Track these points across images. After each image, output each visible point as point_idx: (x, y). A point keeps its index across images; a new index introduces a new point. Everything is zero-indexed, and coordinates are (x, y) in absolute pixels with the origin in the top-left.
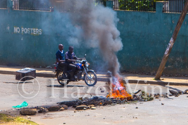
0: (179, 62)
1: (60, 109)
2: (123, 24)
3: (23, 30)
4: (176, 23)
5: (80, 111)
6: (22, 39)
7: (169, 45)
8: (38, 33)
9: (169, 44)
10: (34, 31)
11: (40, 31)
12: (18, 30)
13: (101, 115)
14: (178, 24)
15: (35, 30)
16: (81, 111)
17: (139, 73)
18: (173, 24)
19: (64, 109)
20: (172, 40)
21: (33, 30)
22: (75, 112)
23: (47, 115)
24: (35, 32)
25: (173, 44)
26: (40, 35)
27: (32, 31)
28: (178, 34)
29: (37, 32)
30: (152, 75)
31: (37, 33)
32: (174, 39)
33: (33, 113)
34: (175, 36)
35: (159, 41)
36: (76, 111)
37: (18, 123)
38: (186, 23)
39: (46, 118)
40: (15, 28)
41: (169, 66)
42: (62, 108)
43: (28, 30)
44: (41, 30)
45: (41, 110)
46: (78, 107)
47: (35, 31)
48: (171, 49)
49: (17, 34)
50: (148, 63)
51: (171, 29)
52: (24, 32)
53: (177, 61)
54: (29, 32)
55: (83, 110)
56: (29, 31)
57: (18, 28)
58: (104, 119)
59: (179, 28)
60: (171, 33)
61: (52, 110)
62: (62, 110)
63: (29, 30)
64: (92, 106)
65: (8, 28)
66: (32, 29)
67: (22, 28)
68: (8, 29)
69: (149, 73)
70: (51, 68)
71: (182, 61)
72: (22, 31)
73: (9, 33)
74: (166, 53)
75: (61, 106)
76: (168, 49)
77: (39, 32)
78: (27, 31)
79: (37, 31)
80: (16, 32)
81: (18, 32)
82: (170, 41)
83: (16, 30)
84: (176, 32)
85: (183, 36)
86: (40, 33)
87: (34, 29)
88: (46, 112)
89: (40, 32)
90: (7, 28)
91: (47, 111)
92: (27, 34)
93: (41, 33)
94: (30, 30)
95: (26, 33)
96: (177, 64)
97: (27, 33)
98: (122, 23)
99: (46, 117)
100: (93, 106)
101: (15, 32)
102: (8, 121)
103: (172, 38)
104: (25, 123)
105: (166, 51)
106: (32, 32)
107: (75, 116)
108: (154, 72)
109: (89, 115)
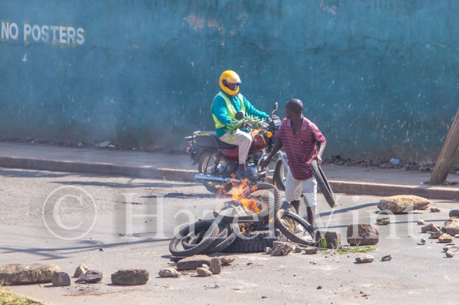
2: (334, 13)
3: (28, 30)
5: (190, 273)
6: (25, 60)
8: (73, 39)
10: (62, 35)
11: (80, 33)
12: (13, 31)
13: (254, 285)
15: (63, 32)
17: (383, 166)
21: (58, 32)
24: (64, 38)
26: (78, 46)
27: (54, 33)
29: (71, 36)
30: (423, 171)
31: (71, 40)
35: (444, 68)
36: (177, 273)
39: (83, 294)
40: (3, 24)
43: (43, 32)
44: (82, 30)
46: (184, 263)
47: (64, 35)
49: (11, 43)
50: (410, 135)
52: (30, 37)
54: (45, 37)
56: (47, 35)
57: (14, 25)
58: (263, 298)
63: (45, 30)
66: (55, 28)
67: (26, 26)
69: (414, 164)
70: (111, 149)
72: (26, 33)
77: (76, 37)
78: (39, 34)
79: (71, 33)
80: (7, 37)
81: (14, 37)
83: (7, 30)
86: (80, 39)
87: (62, 28)
89: (79, 36)
92: (40, 44)
93: (83, 40)
94: (50, 32)
95: (36, 39)
97: (41, 39)
98: (330, 10)
99: (83, 292)
101: (3, 36)
106: (55, 38)
107: (172, 288)
108: (430, 162)
109: (216, 287)
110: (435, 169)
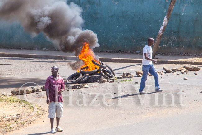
0: (173, 41)
2: (117, 4)
4: (170, 2)
7: (163, 24)
9: (163, 22)
14: (172, 2)
16: (75, 90)
17: (134, 53)
18: (167, 3)
20: (166, 19)
22: (68, 91)
23: (40, 95)
25: (167, 22)
28: (171, 13)
32: (168, 18)
34: (169, 14)
35: (153, 21)
37: (10, 103)
38: (179, 2)
39: (39, 97)
41: (164, 45)
45: (34, 89)
48: (165, 28)
50: (143, 43)
51: (165, 8)
53: (172, 40)
55: (77, 89)
59: (172, 7)
60: (165, 12)
70: (47, 50)
71: (176, 40)
74: (160, 32)
76: (162, 28)
82: (164, 19)
84: (170, 10)
85: (177, 15)
91: (40, 90)
96: (171, 42)
98: (116, 3)
103: (166, 17)
104: (17, 102)
105: (160, 29)
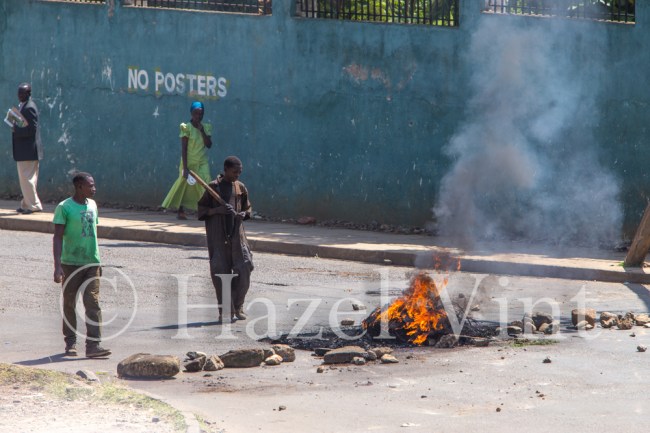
1: (268, 359)
3: (160, 79)
5: (339, 368)
6: (156, 114)
8: (213, 91)
10: (200, 85)
11: (222, 83)
12: (143, 79)
13: (413, 382)
15: (202, 82)
16: (345, 368)
19: (280, 359)
21: (195, 82)
22: (319, 371)
23: (216, 381)
24: (203, 89)
26: (219, 99)
27: (191, 83)
29: (211, 87)
30: (619, 251)
31: (211, 91)
33: (166, 370)
36: (323, 367)
37: (105, 407)
39: (213, 390)
40: (130, 71)
42: (275, 357)
43: (178, 82)
44: (224, 80)
45: (198, 360)
46: (332, 355)
47: (203, 85)
49: (139, 93)
52: (162, 87)
54: (180, 87)
55: (352, 367)
56: (183, 85)
57: (143, 72)
58: (423, 397)
61: (236, 364)
62: (272, 363)
63: (180, 79)
64: (386, 353)
65: (108, 72)
66: (192, 78)
67: (158, 74)
68: (106, 76)
70: (257, 220)
72: (158, 82)
73: (110, 89)
75: (272, 350)
77: (217, 88)
78: (173, 85)
79: (211, 83)
80: (135, 87)
81: (144, 87)
83: (135, 79)
86: (222, 91)
87: (200, 78)
88: (214, 369)
89: (221, 86)
90: (104, 72)
91: (216, 365)
92: (176, 95)
93: (225, 92)
94: (187, 82)
95: (170, 90)
97: (175, 89)
99: (212, 388)
100: (389, 349)
101: (130, 86)
102: (71, 399)
104: (131, 405)
106: (192, 89)
107: (318, 385)
108: (627, 240)
109: (369, 383)
110: (632, 248)
